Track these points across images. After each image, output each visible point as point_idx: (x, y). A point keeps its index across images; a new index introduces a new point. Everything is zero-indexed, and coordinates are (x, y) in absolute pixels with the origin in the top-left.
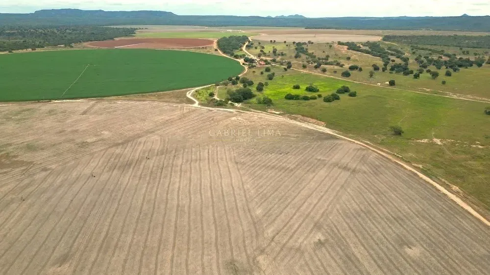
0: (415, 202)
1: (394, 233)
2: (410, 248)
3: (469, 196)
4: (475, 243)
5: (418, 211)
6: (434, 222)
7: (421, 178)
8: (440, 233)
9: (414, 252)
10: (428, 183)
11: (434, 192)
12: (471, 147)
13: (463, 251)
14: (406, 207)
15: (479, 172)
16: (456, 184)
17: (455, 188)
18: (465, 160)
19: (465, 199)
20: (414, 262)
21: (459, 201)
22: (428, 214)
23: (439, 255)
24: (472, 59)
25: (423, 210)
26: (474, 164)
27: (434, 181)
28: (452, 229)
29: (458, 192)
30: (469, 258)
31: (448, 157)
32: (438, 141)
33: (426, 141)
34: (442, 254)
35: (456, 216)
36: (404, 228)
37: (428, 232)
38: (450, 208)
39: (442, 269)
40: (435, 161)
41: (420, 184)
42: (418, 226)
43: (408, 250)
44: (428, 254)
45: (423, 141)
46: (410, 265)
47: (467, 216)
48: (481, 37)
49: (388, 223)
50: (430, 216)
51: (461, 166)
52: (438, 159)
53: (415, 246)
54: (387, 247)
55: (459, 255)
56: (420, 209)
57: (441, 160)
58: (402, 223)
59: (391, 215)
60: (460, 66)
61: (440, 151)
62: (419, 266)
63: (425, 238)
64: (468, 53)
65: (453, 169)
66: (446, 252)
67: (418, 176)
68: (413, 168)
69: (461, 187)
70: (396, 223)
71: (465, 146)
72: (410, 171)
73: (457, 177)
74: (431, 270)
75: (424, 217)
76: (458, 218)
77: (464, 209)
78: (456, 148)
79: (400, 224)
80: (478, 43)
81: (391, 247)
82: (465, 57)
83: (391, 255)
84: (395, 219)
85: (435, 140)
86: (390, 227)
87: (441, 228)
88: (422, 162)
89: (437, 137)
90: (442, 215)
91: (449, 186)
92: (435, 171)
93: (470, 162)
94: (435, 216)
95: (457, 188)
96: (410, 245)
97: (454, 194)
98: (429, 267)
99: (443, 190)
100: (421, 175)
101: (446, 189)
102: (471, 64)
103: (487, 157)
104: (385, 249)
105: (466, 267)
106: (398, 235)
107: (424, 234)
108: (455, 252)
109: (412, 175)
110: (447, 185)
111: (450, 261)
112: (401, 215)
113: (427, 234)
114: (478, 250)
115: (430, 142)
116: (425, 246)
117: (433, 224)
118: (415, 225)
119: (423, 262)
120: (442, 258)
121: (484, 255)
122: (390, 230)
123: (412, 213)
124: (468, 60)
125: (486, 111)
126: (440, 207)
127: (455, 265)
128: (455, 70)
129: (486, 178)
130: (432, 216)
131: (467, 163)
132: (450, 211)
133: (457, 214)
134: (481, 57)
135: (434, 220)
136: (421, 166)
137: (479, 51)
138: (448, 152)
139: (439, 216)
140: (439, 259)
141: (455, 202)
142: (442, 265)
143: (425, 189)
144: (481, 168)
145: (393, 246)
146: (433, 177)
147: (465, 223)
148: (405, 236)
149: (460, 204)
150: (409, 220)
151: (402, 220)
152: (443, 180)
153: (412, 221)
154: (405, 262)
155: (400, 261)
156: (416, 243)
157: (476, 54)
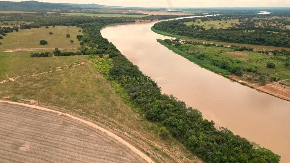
0: (14, 119)
1: (9, 144)
2: (23, 146)
3: (41, 102)
4: (54, 124)
5: (18, 124)
6: (30, 125)
7: (12, 104)
8: (35, 129)
9: (26, 147)
10: (17, 105)
11: (23, 109)
12: (32, 77)
13: (50, 131)
14: (10, 125)
15: (41, 88)
16: (32, 99)
17: (33, 101)
18: (31, 85)
19: (40, 105)
20: (28, 152)
21: (37, 107)
22: (24, 122)
23: (40, 140)
24: (11, 27)
25: (21, 121)
26: (37, 85)
27: (20, 103)
28: (40, 123)
29: (35, 103)
30: (54, 133)
31: (21, 86)
32: (12, 79)
33: (5, 81)
34: (41, 139)
35: (40, 116)
36: (15, 138)
37: (29, 132)
38: (35, 113)
39: (44, 146)
40: (15, 91)
41: (12, 108)
42: (21, 132)
43: (22, 149)
44: (33, 143)
45: (3, 82)
46: (27, 156)
47: (45, 113)
48: (10, 14)
49: (2, 140)
50: (26, 123)
51: (31, 88)
52: (16, 89)
53: (25, 144)
54: (8, 155)
55: (49, 134)
56: (19, 122)
57: (19, 89)
58: (12, 136)
59: (3, 135)
60: (6, 32)
61: (16, 85)
62: (31, 153)
63: (28, 136)
64: (7, 24)
65: (28, 92)
66: (42, 136)
67: (9, 104)
68: (4, 100)
69: (35, 100)
70: (8, 138)
71: (28, 77)
72: (3, 103)
73: (32, 95)
74: (39, 151)
75: (23, 125)
76: (41, 116)
77: (42, 110)
78: (24, 80)
79: (11, 137)
80: (11, 18)
81: (11, 153)
82: (7, 27)
83: (13, 158)
84: (6, 136)
85: (10, 79)
86: (5, 142)
87: (34, 126)
88: (8, 94)
89: (10, 77)
90: (32, 119)
91: (29, 102)
92: (18, 96)
93: (34, 85)
94: (28, 121)
95: (34, 101)
96: (21, 145)
97: (33, 105)
98: (37, 150)
99: (27, 105)
100: (11, 102)
101: (28, 104)
102: (12, 30)
103: (41, 79)
104: (8, 157)
105: (54, 138)
106: (12, 144)
107: (27, 134)
108: (47, 134)
109: (5, 105)
110: (28, 101)
111: (47, 140)
112: (8, 131)
113: (28, 133)
114: (57, 127)
115: (8, 81)
116: (30, 140)
117: (30, 127)
118: (20, 133)
119: (33, 149)
120: (42, 141)
121: (60, 127)
122: (5, 144)
123: (15, 127)
124: (9, 28)
125: (31, 55)
126: (30, 115)
127: (49, 140)
128: (4, 35)
129: (46, 90)
130: (27, 122)
131: (33, 86)
132: (35, 115)
133: (39, 114)
134: (16, 26)
135: (29, 124)
136: (8, 97)
137: (13, 22)
138: (21, 84)
139: (30, 120)
140: (40, 142)
141: (35, 109)
142: (43, 144)
143: (17, 109)
144: (41, 86)
145: (12, 152)
146: (19, 101)
147: (46, 117)
148: (17, 142)
149: (39, 109)
150: (15, 131)
151: (10, 134)
152: (25, 100)
153: (17, 131)
154: (23, 156)
155: (20, 157)
156: (25, 141)
157: (12, 24)
